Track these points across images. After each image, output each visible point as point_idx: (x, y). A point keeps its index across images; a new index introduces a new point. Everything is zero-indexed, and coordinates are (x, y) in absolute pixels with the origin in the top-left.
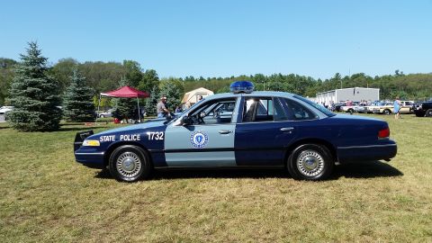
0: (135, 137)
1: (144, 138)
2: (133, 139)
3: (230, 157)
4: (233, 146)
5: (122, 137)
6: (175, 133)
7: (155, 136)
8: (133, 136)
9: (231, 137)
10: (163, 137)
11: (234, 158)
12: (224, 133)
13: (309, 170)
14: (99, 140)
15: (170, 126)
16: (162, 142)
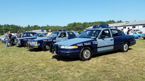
0: (89, 44)
1: (92, 43)
5: (85, 44)
6: (100, 42)
7: (95, 43)
9: (113, 41)
11: (113, 48)
12: (111, 40)
13: (126, 49)
14: (77, 46)
15: (97, 39)
16: (97, 44)
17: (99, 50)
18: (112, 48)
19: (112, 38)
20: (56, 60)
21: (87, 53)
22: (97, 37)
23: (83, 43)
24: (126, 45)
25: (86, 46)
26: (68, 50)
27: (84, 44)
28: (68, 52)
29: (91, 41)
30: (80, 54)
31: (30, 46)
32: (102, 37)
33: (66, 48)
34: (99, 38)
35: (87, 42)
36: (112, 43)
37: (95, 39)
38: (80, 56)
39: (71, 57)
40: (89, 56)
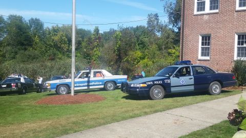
0: (160, 82)
1: (163, 82)
3: (192, 88)
4: (193, 83)
5: (155, 82)
6: (174, 81)
7: (167, 81)
9: (193, 80)
10: (170, 82)
11: (193, 88)
12: (191, 79)
13: (216, 91)
14: (146, 84)
15: (171, 77)
17: (173, 90)
19: (193, 77)
21: (158, 91)
22: (171, 75)
23: (153, 81)
25: (156, 84)
29: (163, 80)
32: (177, 76)
34: (174, 77)
35: (158, 80)
37: (169, 78)
40: (160, 95)
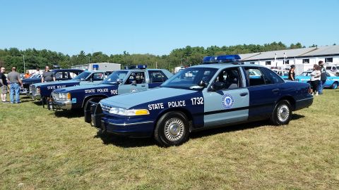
0: (182, 103)
1: (188, 102)
2: (179, 105)
5: (169, 104)
6: (210, 100)
7: (197, 101)
8: (179, 103)
9: (247, 97)
10: (203, 102)
11: (247, 115)
12: (243, 95)
13: (283, 117)
14: (148, 108)
15: (205, 91)
16: (202, 106)
17: (208, 120)
18: (244, 114)
19: (246, 90)
20: (102, 141)
21: (176, 126)
22: (204, 86)
23: (165, 101)
24: (286, 107)
25: (172, 109)
26: (124, 118)
27: (166, 105)
28: (125, 124)
29: (187, 98)
30: (156, 131)
31: (55, 104)
32: (218, 88)
33: (121, 113)
34: (210, 90)
35: (176, 99)
36: (245, 101)
37: (199, 93)
38: (156, 135)
39: (131, 137)
40: (180, 135)
